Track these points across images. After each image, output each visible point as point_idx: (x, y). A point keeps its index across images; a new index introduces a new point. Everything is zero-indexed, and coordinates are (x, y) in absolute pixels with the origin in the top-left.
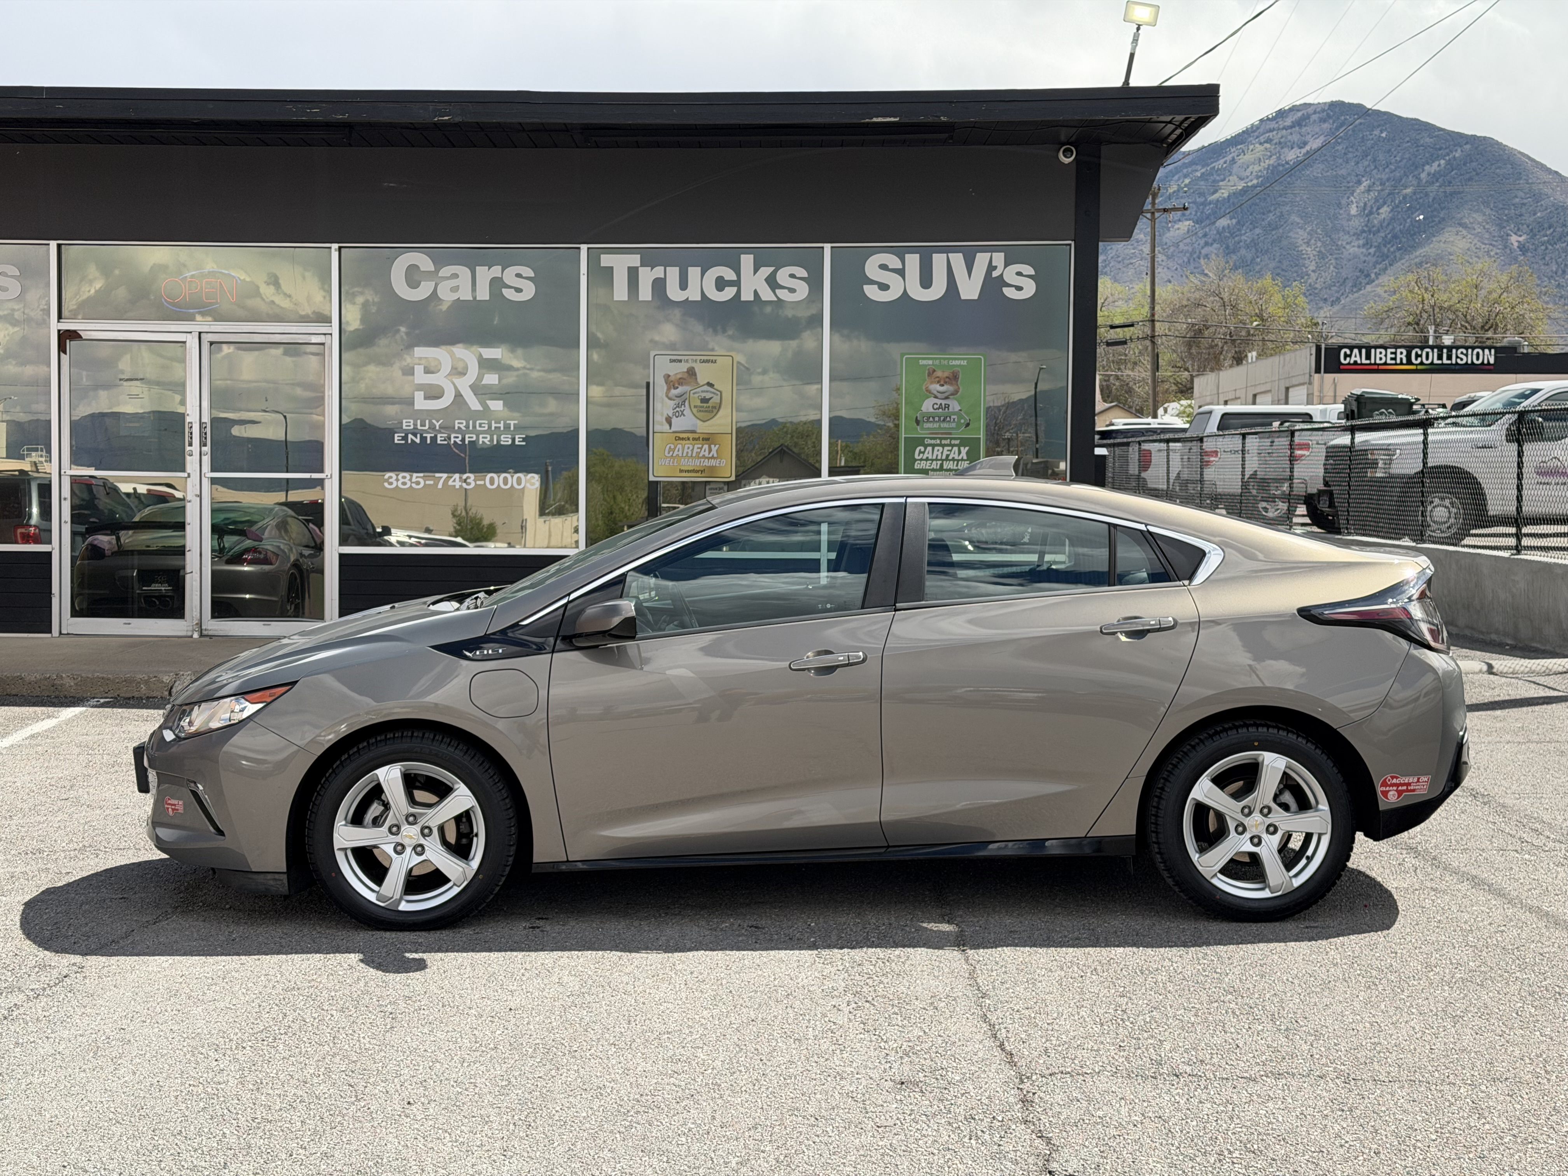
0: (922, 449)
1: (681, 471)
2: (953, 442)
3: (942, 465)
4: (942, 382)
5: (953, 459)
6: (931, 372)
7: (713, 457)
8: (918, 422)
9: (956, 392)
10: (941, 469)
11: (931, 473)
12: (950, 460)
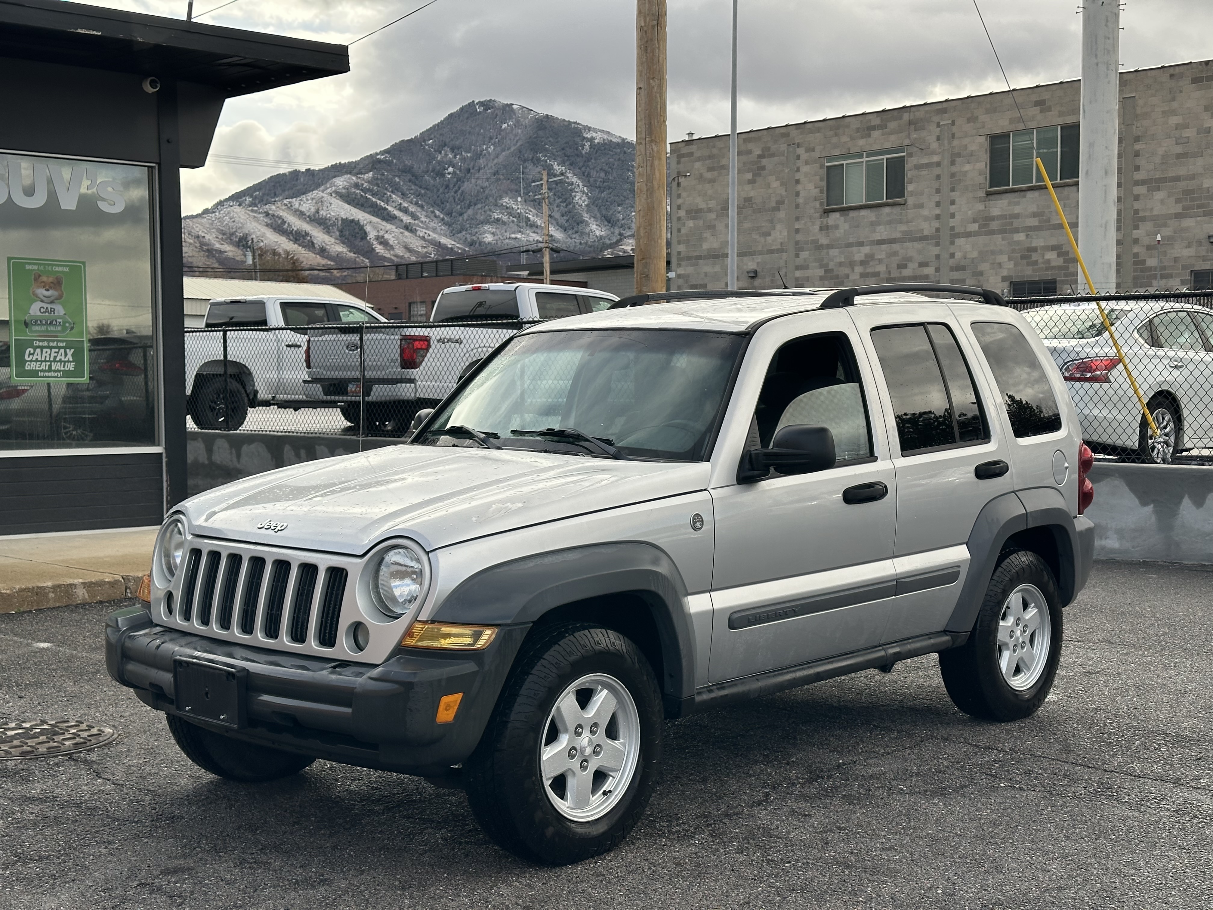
0: (32, 351)
2: (60, 344)
3: (50, 366)
5: (60, 361)
6: (37, 277)
8: (26, 324)
9: (60, 297)
10: (50, 370)
11: (40, 374)
12: (58, 362)
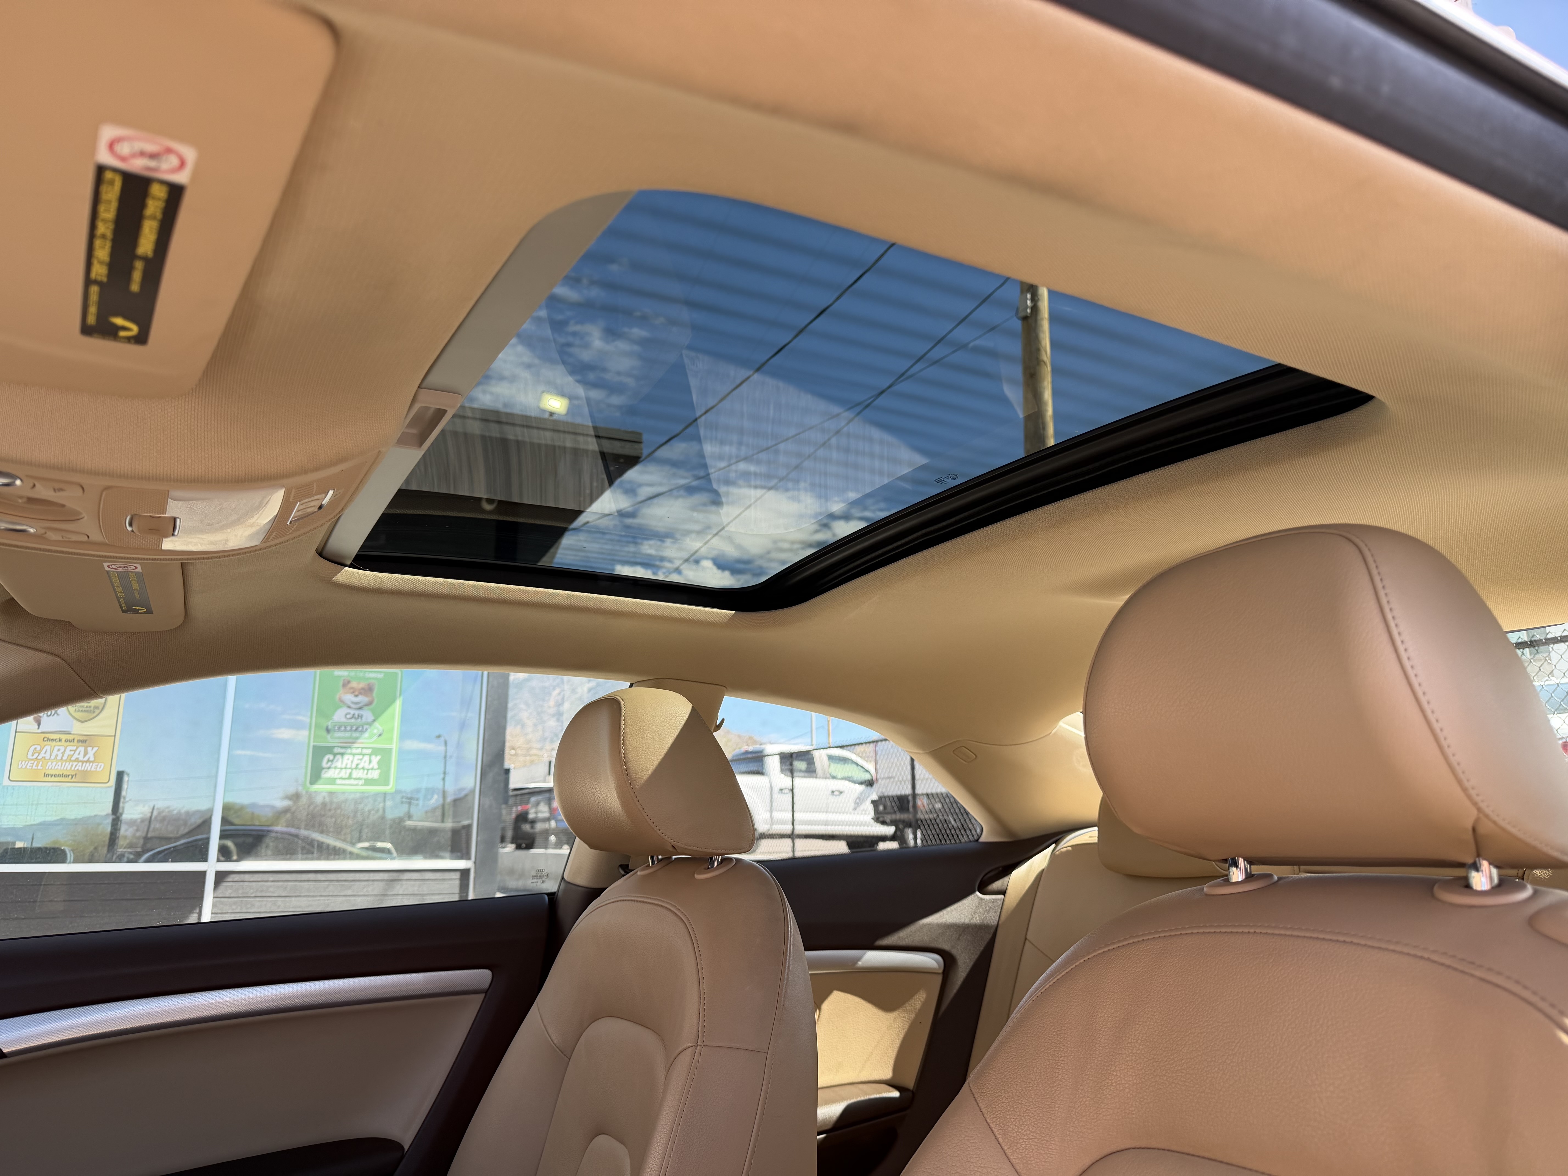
0: (331, 757)
1: (45, 775)
2: (365, 751)
3: (351, 774)
4: (356, 692)
5: (363, 768)
6: (346, 684)
7: (88, 761)
8: (328, 730)
9: (369, 704)
10: (350, 777)
11: (339, 782)
12: (360, 769)
